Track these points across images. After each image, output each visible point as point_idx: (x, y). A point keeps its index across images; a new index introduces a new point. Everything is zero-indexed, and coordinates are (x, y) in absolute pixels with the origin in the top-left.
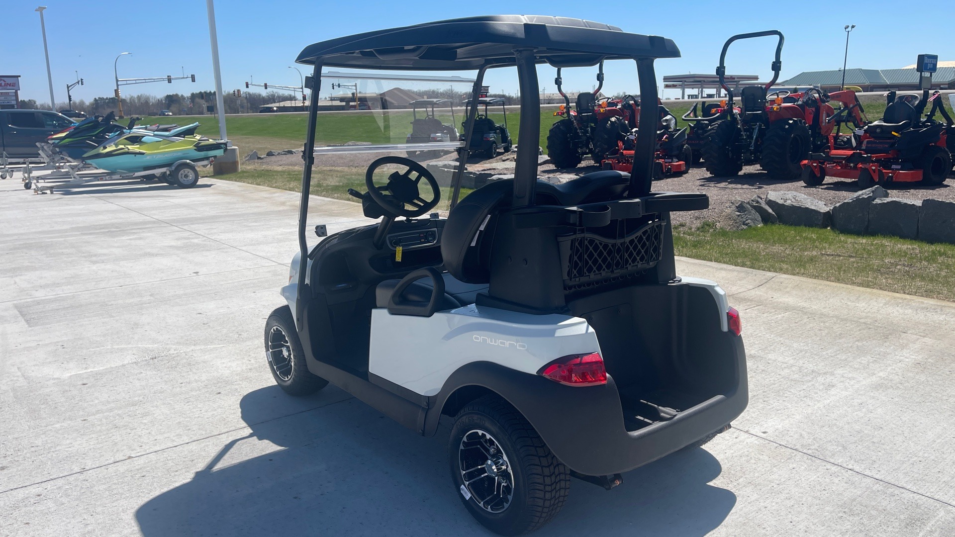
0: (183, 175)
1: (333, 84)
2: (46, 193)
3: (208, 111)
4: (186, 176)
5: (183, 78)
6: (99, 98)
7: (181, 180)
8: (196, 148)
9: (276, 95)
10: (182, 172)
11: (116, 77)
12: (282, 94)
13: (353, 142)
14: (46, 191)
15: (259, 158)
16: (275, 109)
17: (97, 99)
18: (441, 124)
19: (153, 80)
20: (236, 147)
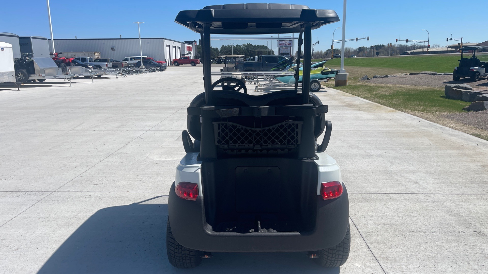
0: (314, 86)
1: (447, 39)
2: (259, 91)
3: (376, 55)
4: (315, 86)
5: (364, 38)
6: (329, 49)
7: (312, 88)
8: (321, 73)
9: (416, 45)
10: (313, 84)
11: (333, 40)
12: (420, 45)
13: (426, 71)
14: (259, 90)
15: (368, 79)
16: (409, 53)
17: (328, 50)
18: (480, 61)
19: (349, 40)
20: (348, 73)
